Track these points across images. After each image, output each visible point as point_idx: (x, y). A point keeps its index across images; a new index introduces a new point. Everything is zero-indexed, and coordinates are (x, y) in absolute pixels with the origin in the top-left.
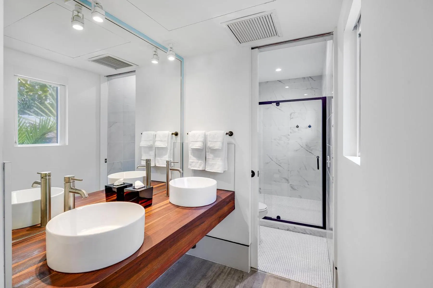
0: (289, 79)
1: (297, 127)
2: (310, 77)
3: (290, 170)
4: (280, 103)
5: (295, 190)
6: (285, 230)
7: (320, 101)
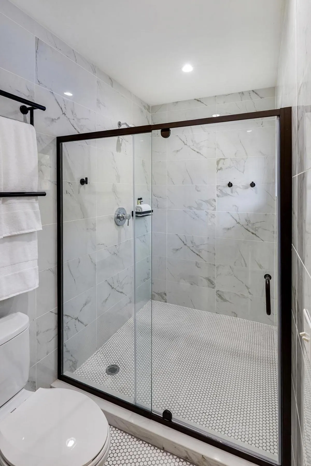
0: (216, 96)
1: (230, 185)
2: (253, 91)
3: (216, 264)
4: (170, 129)
5: (225, 300)
6: (180, 458)
7: (275, 121)
